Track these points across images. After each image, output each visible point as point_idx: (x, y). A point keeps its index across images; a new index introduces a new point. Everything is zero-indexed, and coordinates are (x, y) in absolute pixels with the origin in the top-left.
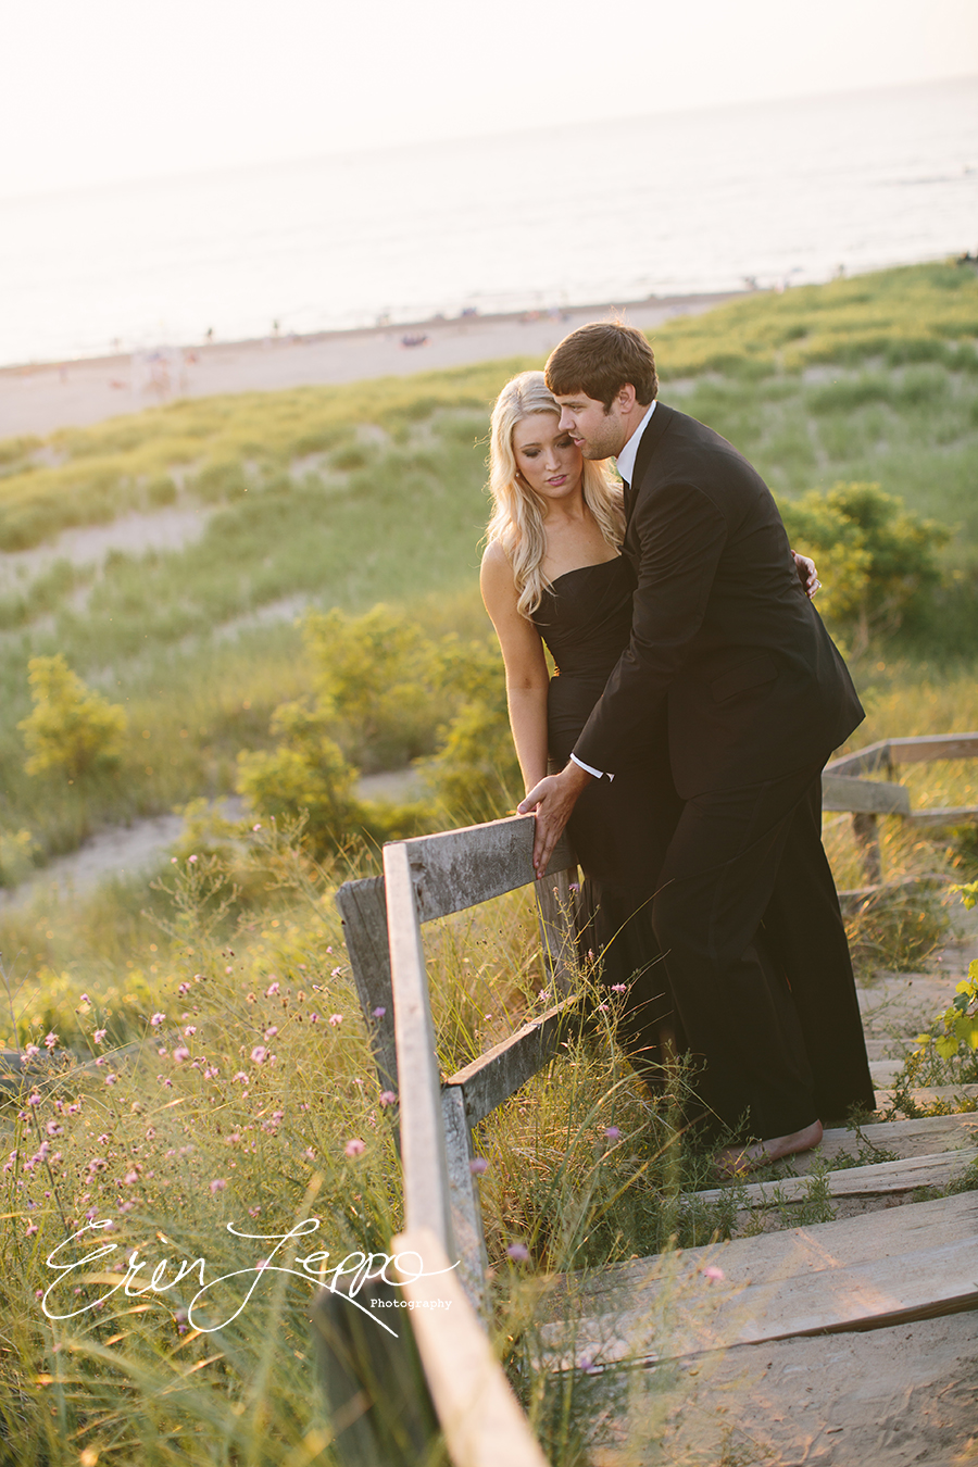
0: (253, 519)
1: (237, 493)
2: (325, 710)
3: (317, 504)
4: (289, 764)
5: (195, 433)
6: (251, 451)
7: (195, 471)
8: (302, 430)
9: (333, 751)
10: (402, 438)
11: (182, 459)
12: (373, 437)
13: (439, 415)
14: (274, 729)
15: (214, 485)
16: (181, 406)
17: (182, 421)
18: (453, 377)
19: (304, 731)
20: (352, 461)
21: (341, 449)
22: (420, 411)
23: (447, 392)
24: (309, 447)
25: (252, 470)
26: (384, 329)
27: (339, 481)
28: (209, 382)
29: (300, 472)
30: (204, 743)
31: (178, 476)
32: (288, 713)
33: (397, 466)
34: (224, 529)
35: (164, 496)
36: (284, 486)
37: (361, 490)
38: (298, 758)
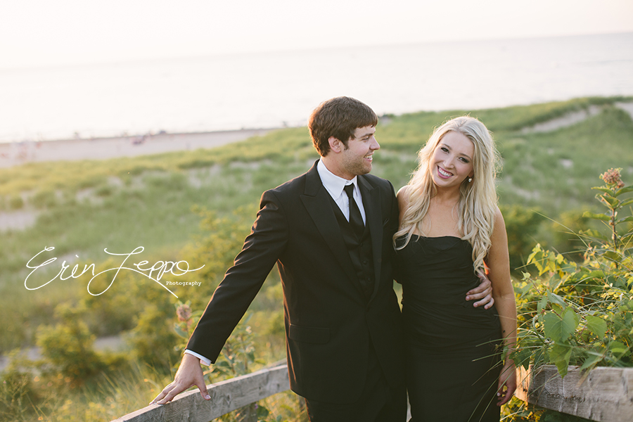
0: (58, 217)
1: (52, 205)
2: (82, 306)
3: (88, 212)
4: (62, 333)
5: (35, 178)
6: (59, 186)
7: (33, 194)
8: (83, 177)
9: (84, 326)
10: (128, 183)
11: (27, 189)
12: (116, 182)
13: (146, 175)
14: (56, 316)
15: (40, 201)
16: (30, 165)
17: (29, 172)
18: (152, 158)
19: (70, 317)
20: (105, 193)
21: (100, 187)
22: (137, 172)
23: (149, 164)
24: (85, 185)
25: (59, 195)
26: (125, 137)
27: (98, 201)
28: (44, 156)
29: (81, 197)
30: (25, 320)
31: (25, 196)
32: (64, 308)
33: (126, 196)
34: (44, 221)
35: (18, 205)
36: (73, 203)
37: (108, 206)
38: (67, 330)
